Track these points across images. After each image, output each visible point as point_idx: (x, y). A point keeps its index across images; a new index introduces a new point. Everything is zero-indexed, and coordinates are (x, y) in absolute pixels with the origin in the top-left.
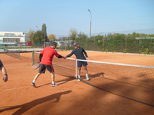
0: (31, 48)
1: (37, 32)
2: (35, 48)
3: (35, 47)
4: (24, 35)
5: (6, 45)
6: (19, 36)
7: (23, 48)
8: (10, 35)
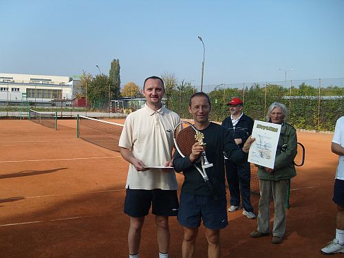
0: (83, 111)
1: (98, 77)
2: (93, 111)
3: (92, 109)
4: (71, 83)
5: (32, 104)
6: (60, 85)
7: (68, 110)
8: (41, 82)
